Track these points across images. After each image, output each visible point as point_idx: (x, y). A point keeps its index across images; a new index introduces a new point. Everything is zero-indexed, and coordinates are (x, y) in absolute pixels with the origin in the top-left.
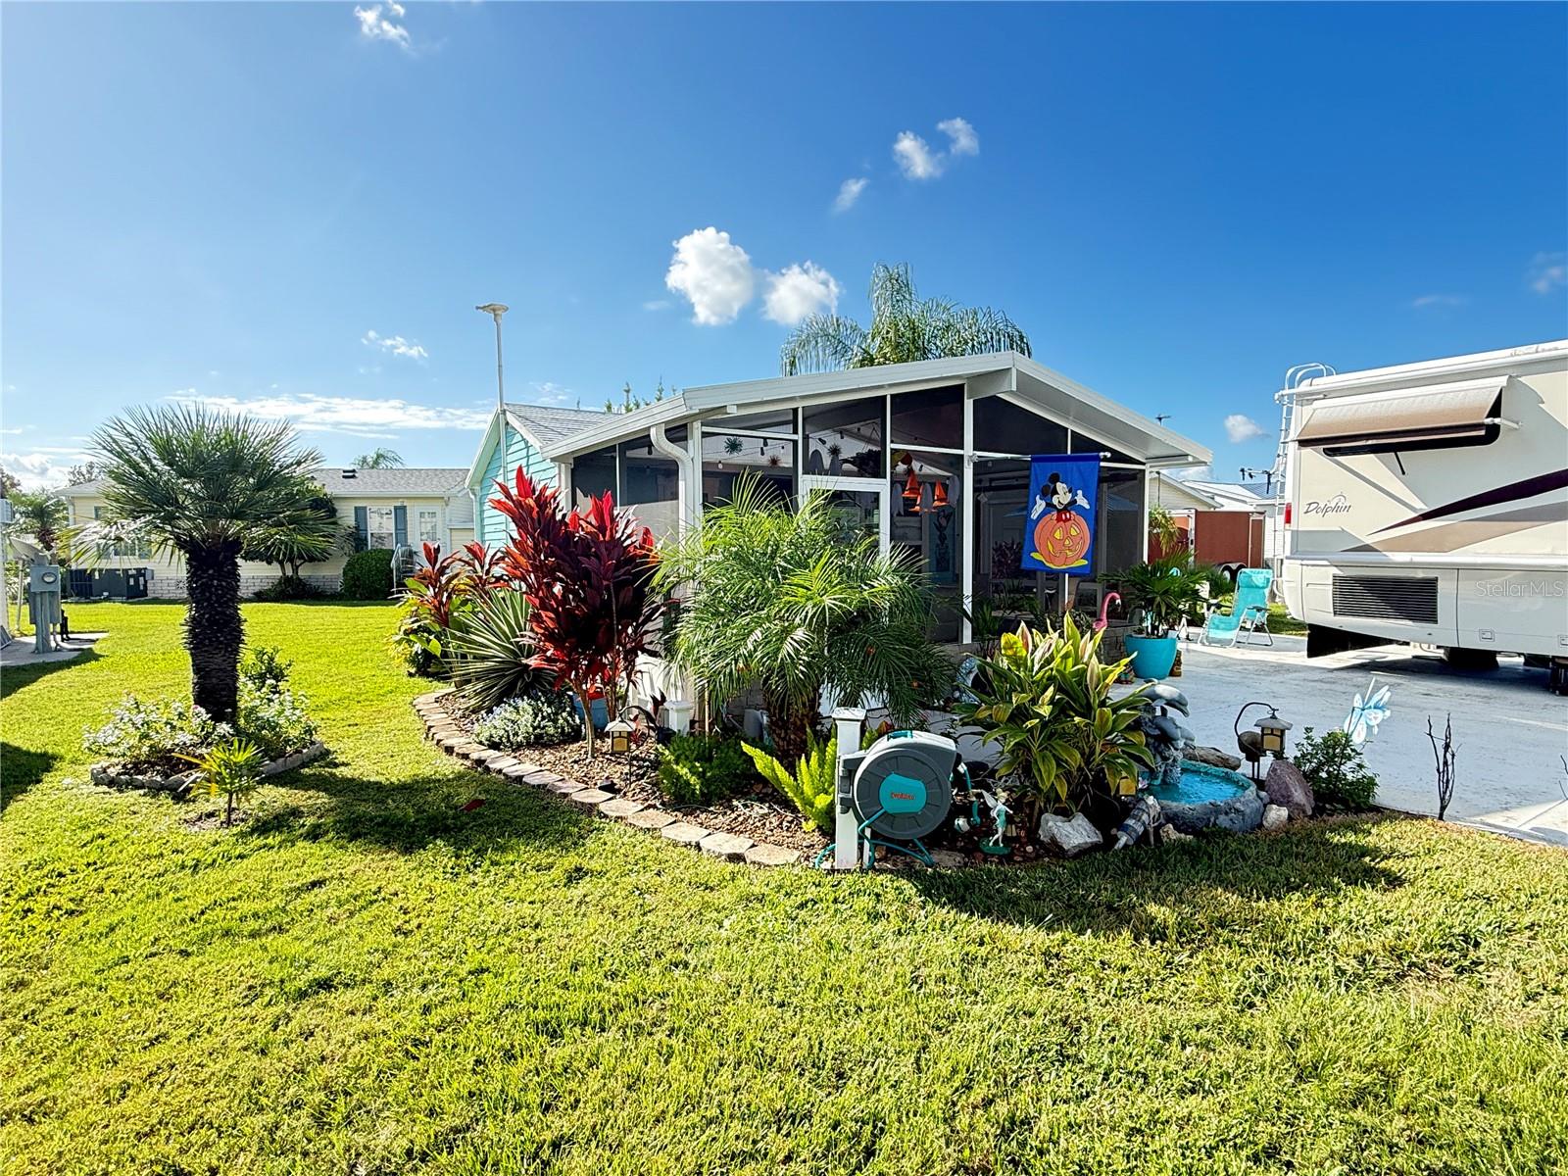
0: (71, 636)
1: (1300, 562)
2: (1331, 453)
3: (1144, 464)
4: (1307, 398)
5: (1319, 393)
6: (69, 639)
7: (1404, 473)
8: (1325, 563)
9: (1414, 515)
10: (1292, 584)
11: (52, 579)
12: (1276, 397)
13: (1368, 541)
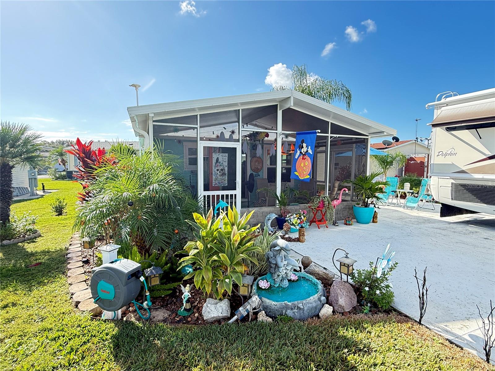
0: (45, 191)
1: (437, 177)
2: (448, 129)
3: (368, 136)
4: (440, 106)
5: (444, 104)
6: (45, 192)
7: (481, 138)
8: (449, 177)
9: (485, 157)
10: (435, 186)
11: (34, 174)
12: (426, 106)
13: (464, 168)
